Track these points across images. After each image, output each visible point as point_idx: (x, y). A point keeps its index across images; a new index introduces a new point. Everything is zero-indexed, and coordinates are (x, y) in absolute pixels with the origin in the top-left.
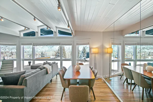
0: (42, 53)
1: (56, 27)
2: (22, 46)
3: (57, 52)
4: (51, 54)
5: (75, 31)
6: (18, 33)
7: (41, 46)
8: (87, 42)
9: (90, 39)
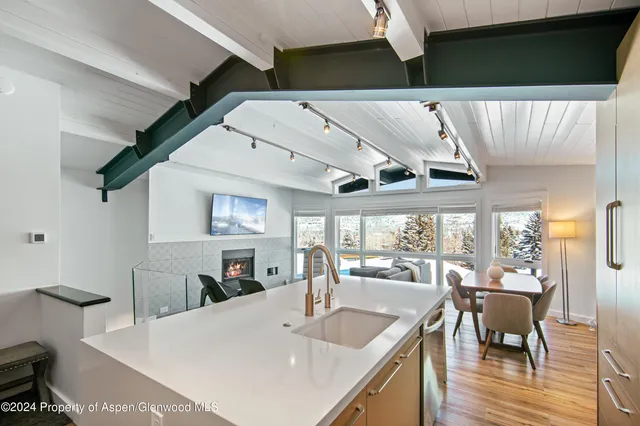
0: (346, 240)
1: (425, 162)
2: (336, 217)
3: (404, 235)
4: (378, 242)
5: (488, 168)
6: (330, 185)
7: (350, 217)
8: (532, 201)
9: (545, 190)
